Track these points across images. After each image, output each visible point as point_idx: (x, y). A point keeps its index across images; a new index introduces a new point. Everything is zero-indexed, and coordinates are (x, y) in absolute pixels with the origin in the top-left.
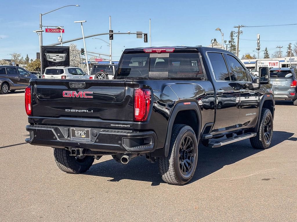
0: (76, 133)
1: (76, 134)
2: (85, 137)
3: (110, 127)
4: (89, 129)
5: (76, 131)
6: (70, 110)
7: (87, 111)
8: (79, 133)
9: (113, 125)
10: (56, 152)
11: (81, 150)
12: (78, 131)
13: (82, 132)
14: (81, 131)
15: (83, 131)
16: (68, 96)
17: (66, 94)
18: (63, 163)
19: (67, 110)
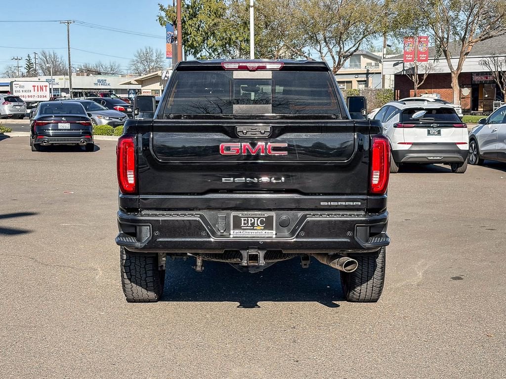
0: (243, 222)
1: (243, 225)
2: (263, 228)
3: (319, 207)
4: (273, 214)
5: (243, 219)
6: (234, 180)
7: (273, 179)
8: (250, 222)
9: (326, 203)
10: (131, 263)
11: (261, 254)
12: (247, 217)
13: (256, 219)
14: (253, 218)
15: (259, 218)
16: (232, 152)
17: (228, 149)
18: (143, 283)
19: (226, 180)
